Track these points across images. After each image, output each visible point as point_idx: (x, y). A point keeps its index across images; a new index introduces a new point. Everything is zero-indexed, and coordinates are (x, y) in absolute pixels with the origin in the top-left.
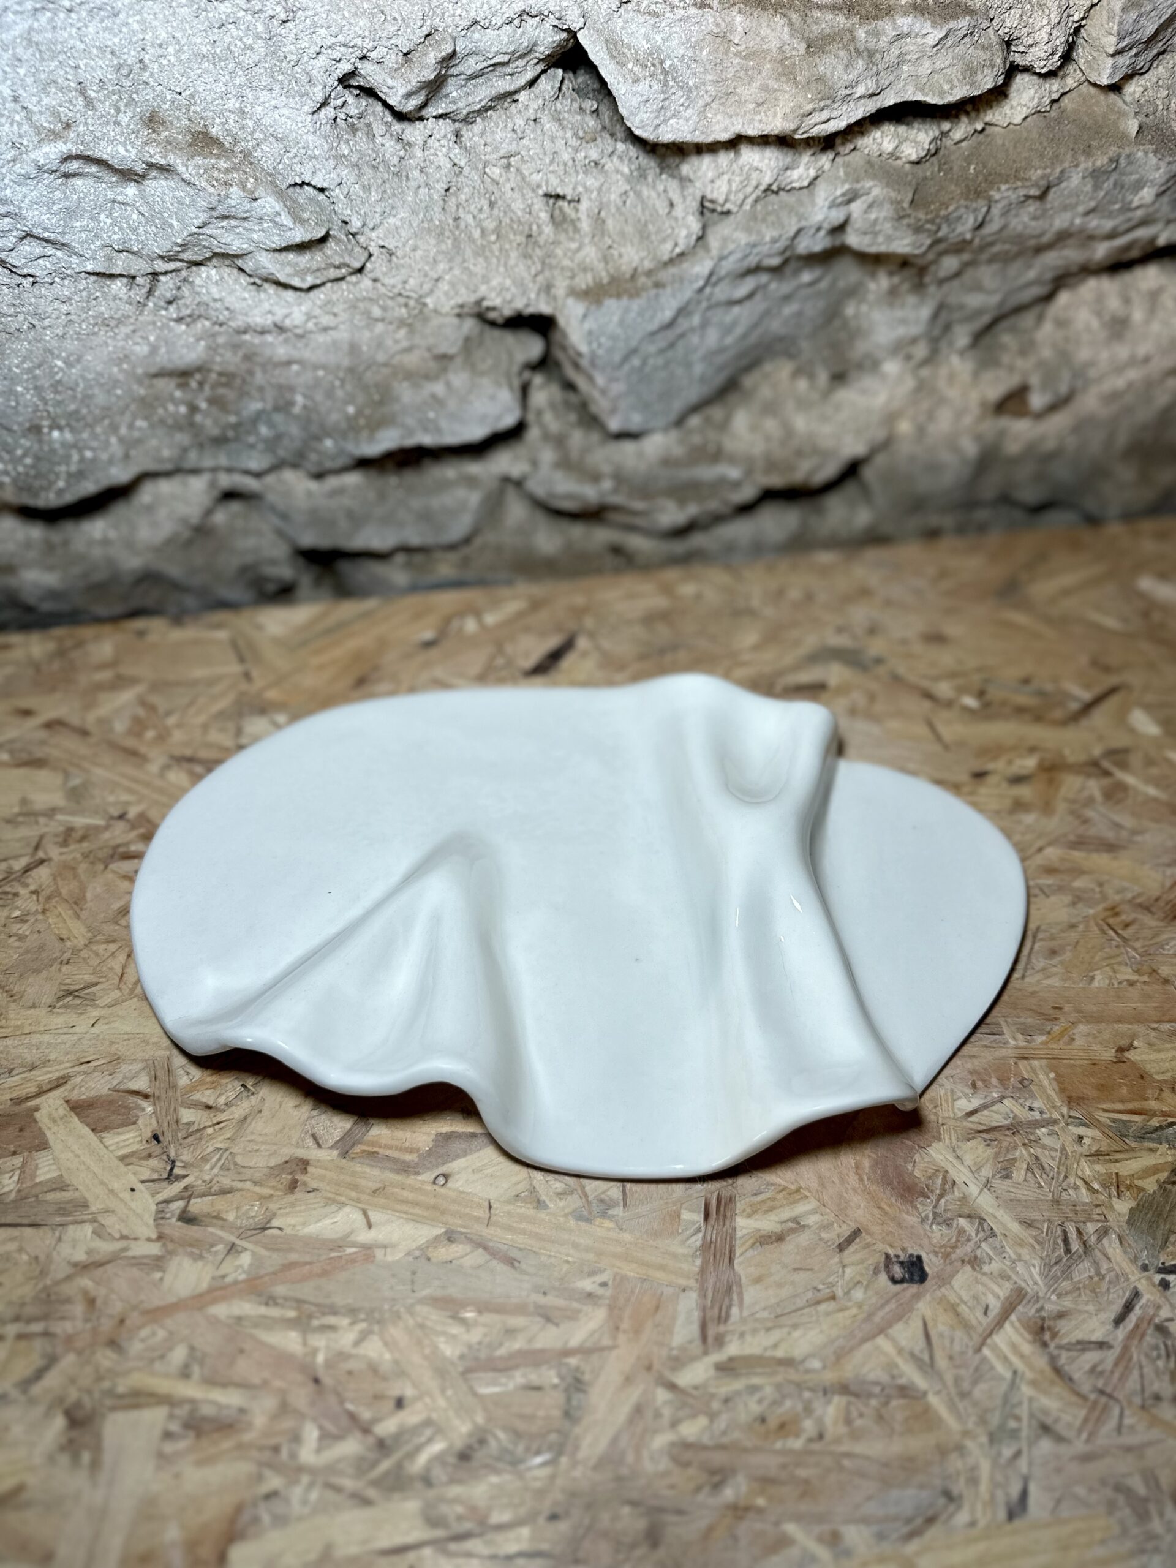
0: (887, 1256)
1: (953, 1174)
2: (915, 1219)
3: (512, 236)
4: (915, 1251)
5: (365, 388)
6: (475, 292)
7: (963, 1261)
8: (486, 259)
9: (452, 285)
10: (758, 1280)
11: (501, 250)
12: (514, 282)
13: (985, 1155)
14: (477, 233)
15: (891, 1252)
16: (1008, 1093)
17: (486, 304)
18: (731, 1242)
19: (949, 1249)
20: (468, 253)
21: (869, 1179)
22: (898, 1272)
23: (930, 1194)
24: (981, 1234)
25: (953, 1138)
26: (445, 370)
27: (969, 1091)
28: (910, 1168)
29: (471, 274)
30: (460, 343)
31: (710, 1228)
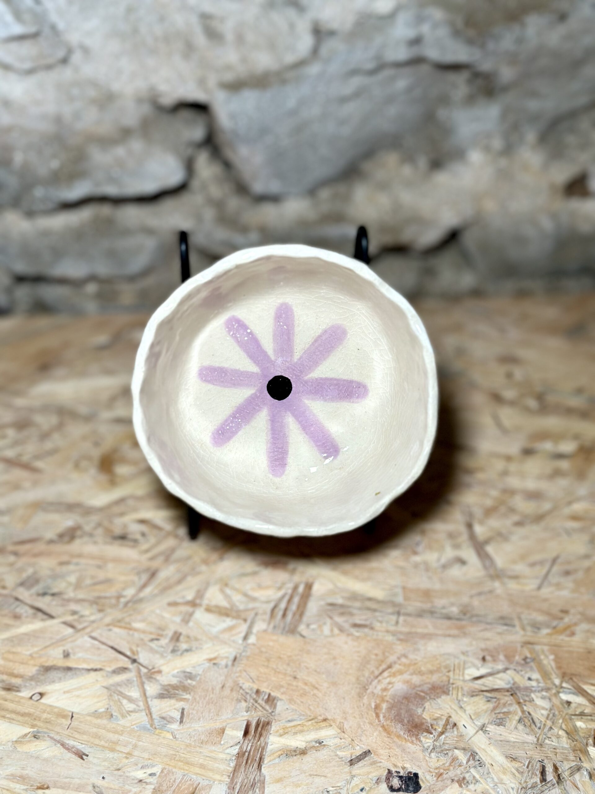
0: (390, 772)
1: (454, 719)
2: (418, 747)
4: (414, 770)
5: (67, 148)
6: (148, 80)
7: (453, 780)
10: (279, 780)
13: (485, 708)
14: (150, 40)
15: (393, 770)
16: (512, 666)
17: (157, 91)
18: (262, 752)
19: (442, 771)
21: (384, 717)
22: (396, 783)
23: (433, 732)
24: (471, 762)
25: (460, 694)
26: (126, 139)
27: (479, 663)
28: (419, 711)
31: (246, 741)
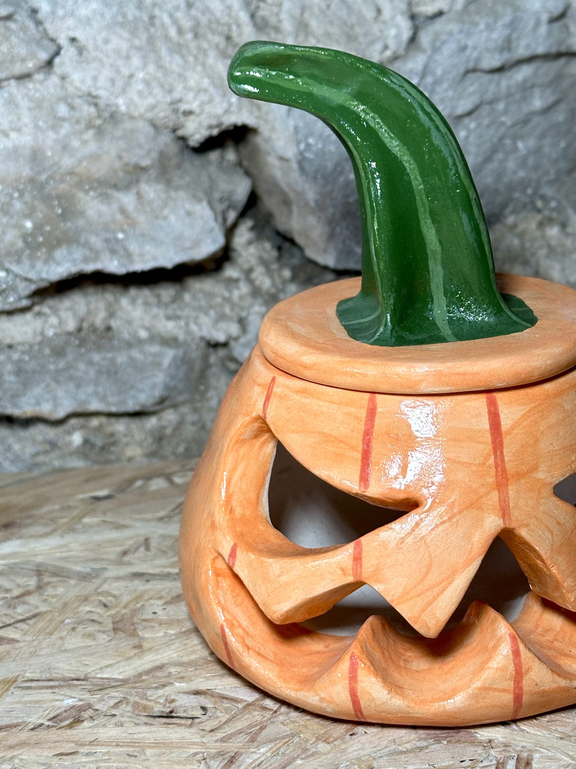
3: (210, 36)
5: (47, 199)
6: (170, 91)
8: (183, 57)
9: (147, 83)
11: (199, 48)
12: (213, 83)
14: (173, 32)
17: (184, 107)
20: (164, 51)
26: (138, 181)
29: (167, 72)
30: (154, 155)
